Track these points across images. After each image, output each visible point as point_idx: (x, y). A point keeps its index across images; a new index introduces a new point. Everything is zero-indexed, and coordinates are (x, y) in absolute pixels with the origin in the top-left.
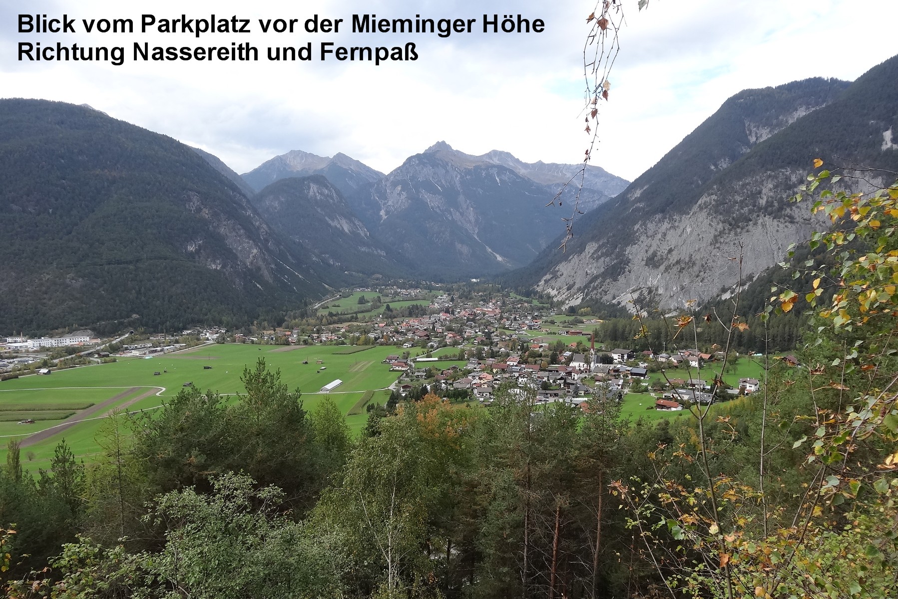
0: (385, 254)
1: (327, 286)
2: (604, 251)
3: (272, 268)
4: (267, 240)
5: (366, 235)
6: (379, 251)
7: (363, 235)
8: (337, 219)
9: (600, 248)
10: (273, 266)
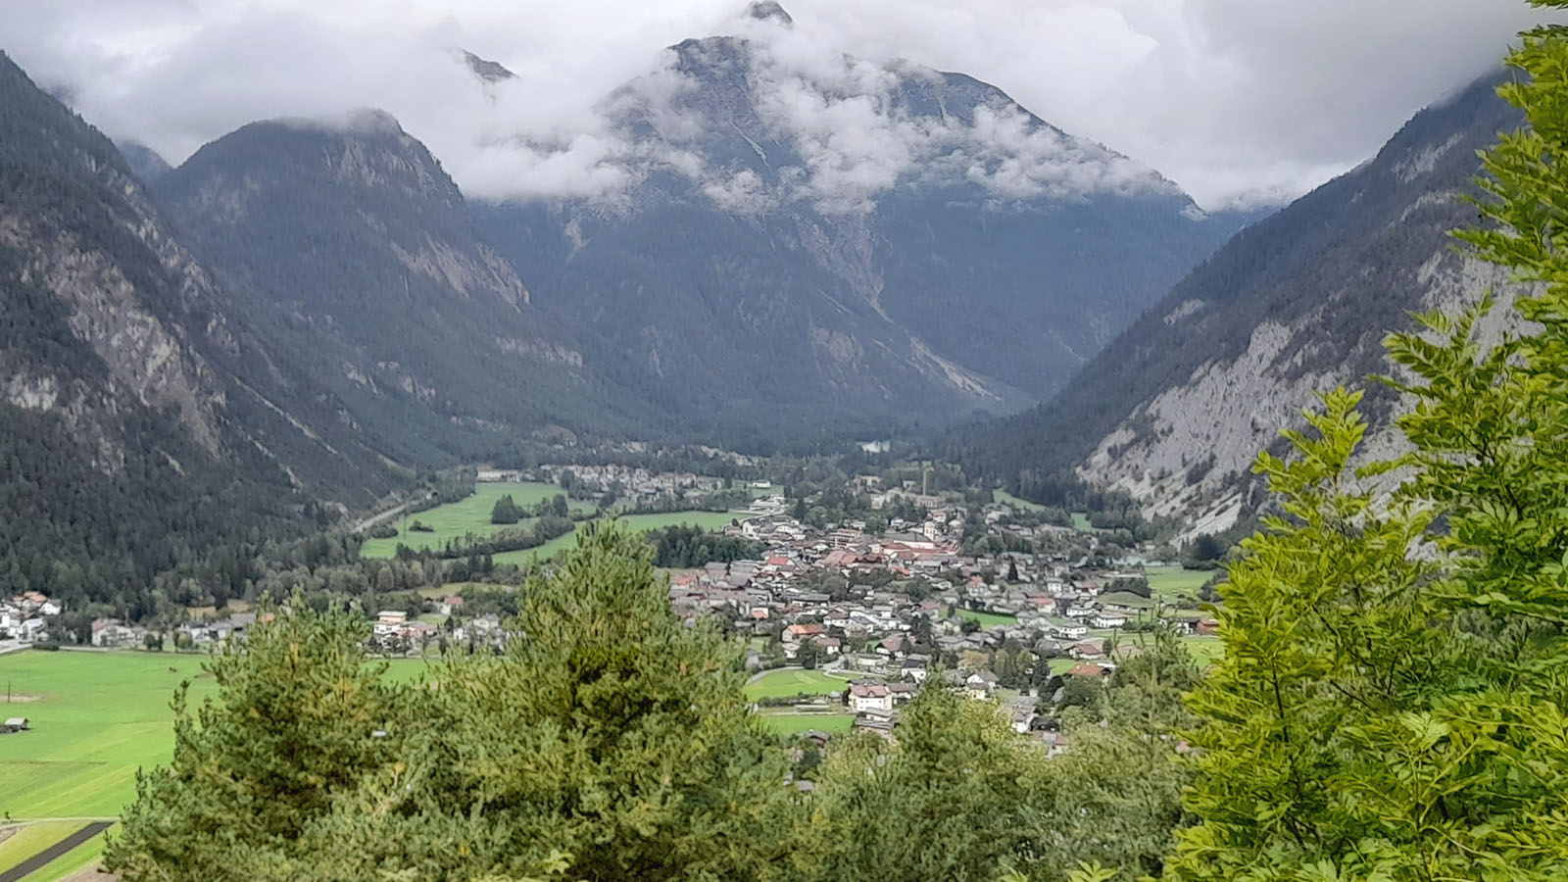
0: (579, 362)
1: (390, 463)
2: (1315, 351)
3: (216, 406)
4: (201, 318)
5: (520, 302)
6: (562, 352)
7: (510, 299)
8: (427, 246)
9: (1297, 342)
10: (220, 399)
